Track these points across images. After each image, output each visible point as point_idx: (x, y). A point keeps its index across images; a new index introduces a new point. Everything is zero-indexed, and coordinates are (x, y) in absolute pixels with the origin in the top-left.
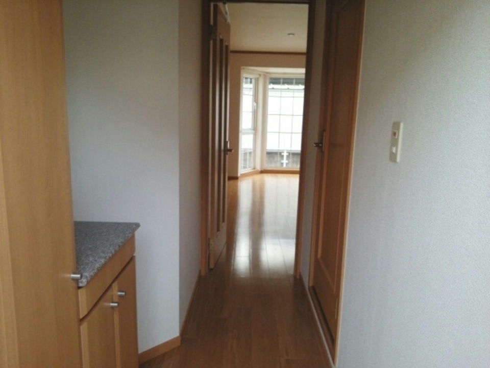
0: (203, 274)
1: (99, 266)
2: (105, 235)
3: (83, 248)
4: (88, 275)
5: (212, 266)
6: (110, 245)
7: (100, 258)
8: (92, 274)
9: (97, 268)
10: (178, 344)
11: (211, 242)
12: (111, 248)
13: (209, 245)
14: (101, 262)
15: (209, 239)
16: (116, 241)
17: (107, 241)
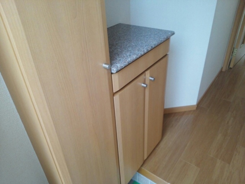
0: (224, 70)
1: (130, 60)
2: (147, 38)
3: (128, 45)
4: (119, 66)
5: (231, 66)
6: (146, 45)
7: (134, 54)
8: (123, 66)
9: (128, 62)
10: (195, 109)
11: (235, 51)
12: (145, 48)
13: (233, 52)
14: (133, 57)
15: (234, 48)
16: (151, 43)
17: (146, 42)
